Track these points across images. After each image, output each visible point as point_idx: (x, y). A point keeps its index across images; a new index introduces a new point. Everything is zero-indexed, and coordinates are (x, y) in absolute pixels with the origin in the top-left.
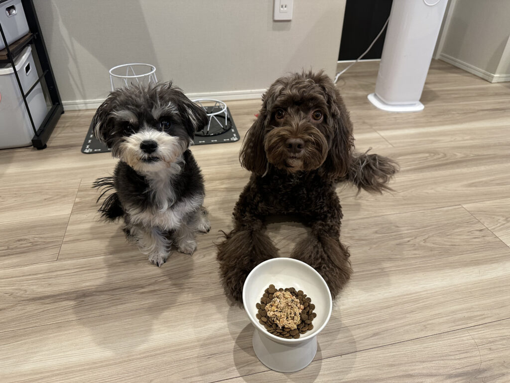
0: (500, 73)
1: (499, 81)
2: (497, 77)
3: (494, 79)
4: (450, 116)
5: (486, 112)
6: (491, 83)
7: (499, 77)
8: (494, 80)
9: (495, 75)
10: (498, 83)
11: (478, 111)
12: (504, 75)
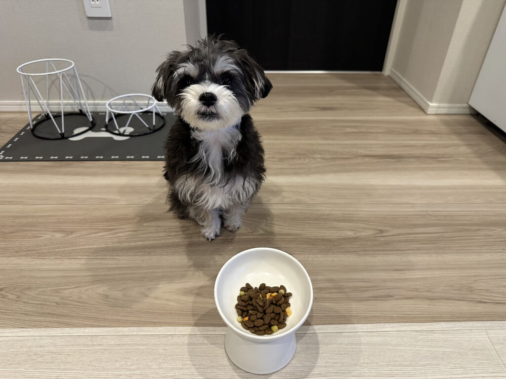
0: (440, 101)
1: (438, 112)
2: (434, 107)
3: (430, 109)
4: (307, 160)
5: (367, 159)
6: (426, 113)
7: (438, 107)
8: (430, 111)
9: (431, 104)
10: (436, 114)
11: (357, 156)
12: (446, 105)
